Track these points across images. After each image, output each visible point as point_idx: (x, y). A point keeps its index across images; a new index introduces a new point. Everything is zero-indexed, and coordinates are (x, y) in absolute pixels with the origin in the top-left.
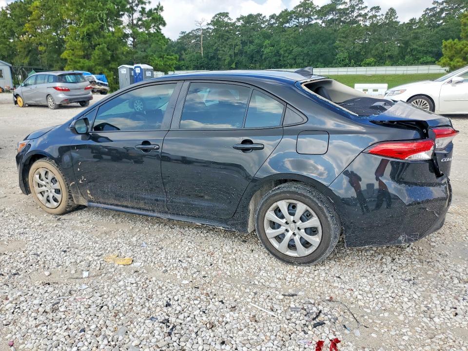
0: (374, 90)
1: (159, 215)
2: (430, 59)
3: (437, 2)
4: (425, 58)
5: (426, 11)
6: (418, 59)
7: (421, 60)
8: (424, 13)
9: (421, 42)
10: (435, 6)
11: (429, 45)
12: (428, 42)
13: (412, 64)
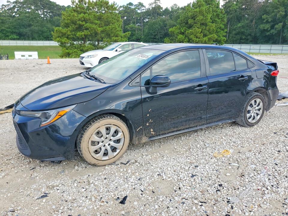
0: (29, 56)
1: (200, 127)
2: (15, 37)
3: (10, 2)
4: (12, 36)
5: (2, 6)
6: (8, 36)
7: (10, 37)
8: (1, 7)
9: (7, 26)
10: (9, 3)
11: (13, 28)
12: (12, 26)
13: (4, 39)
